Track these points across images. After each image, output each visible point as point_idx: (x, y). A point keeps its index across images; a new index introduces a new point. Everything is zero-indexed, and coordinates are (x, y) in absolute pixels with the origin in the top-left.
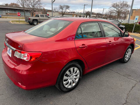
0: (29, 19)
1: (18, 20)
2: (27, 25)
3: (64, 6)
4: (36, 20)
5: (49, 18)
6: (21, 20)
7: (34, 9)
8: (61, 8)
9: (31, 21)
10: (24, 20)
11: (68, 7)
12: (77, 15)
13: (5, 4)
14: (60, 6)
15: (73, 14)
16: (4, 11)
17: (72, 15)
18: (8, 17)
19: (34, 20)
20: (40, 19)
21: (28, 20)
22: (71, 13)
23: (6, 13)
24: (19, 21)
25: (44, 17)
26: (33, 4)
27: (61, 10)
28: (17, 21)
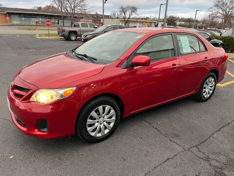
0: (64, 31)
1: (47, 32)
2: (61, 40)
3: (128, 8)
4: (75, 32)
5: (96, 28)
6: (51, 32)
7: (75, 14)
8: (123, 10)
9: (66, 33)
10: (56, 32)
11: (134, 9)
12: (151, 23)
13: (38, 8)
14: (122, 8)
15: (144, 22)
16: (33, 19)
17: (142, 22)
18: (38, 28)
19: (70, 32)
20: (80, 31)
21: (61, 32)
22: (142, 19)
23: (37, 22)
24: (49, 35)
25: (87, 26)
26: (73, 6)
27: (123, 15)
28: (46, 35)
